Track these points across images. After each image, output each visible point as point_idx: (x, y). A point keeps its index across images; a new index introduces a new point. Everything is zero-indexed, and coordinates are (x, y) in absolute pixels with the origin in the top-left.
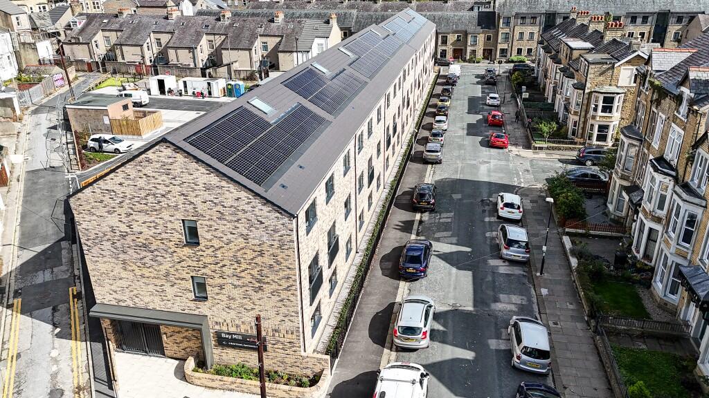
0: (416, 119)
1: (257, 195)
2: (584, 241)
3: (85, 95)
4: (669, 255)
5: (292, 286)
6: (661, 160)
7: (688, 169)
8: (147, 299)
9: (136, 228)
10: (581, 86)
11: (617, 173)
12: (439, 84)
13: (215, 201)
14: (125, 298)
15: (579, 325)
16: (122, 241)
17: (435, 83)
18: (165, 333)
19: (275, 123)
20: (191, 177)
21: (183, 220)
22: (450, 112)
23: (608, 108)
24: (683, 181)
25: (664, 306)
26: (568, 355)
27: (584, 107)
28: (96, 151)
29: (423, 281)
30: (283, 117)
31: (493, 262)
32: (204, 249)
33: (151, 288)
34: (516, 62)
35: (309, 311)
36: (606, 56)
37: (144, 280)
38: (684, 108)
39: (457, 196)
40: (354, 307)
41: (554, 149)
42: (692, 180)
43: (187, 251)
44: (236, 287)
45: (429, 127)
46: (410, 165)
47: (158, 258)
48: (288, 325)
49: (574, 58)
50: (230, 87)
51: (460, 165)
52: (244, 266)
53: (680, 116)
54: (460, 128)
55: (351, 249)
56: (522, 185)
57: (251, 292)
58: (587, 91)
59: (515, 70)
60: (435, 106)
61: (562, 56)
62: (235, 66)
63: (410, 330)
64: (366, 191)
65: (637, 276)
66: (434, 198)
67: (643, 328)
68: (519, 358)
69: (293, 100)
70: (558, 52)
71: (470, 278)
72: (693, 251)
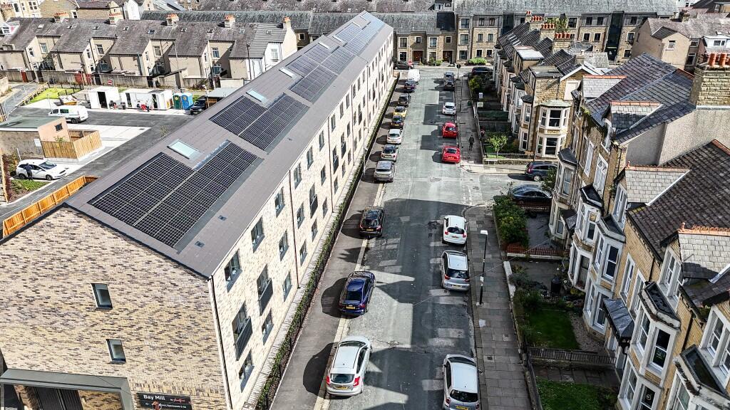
0: (371, 132)
1: (167, 258)
2: (524, 265)
3: (18, 110)
4: (595, 287)
5: (211, 346)
6: (590, 189)
7: (612, 202)
8: (61, 363)
9: (43, 293)
10: (529, 100)
11: (556, 196)
12: (398, 90)
13: (125, 265)
14: (38, 363)
15: (513, 359)
16: (29, 306)
17: (394, 89)
18: (84, 397)
19: (197, 168)
20: (96, 241)
21: (93, 285)
22: (406, 123)
23: (555, 122)
24: (608, 213)
25: (593, 335)
26: (499, 393)
27: (533, 121)
28: (26, 178)
29: (364, 318)
30: (207, 160)
31: (435, 292)
32: (118, 312)
33: (65, 352)
34: (476, 64)
35: (234, 366)
36: (553, 69)
37: (56, 345)
38: (607, 139)
39: (405, 219)
40: (291, 351)
41: (504, 163)
42: (615, 213)
43: (100, 314)
44: (154, 348)
45: (383, 141)
46: (362, 184)
47: (70, 322)
48: (211, 384)
49: (524, 69)
50: (177, 99)
51: (411, 184)
52: (161, 328)
53: (605, 148)
54: (414, 141)
55: (291, 286)
56: (471, 205)
57: (171, 353)
58: (535, 105)
59: (474, 74)
60: (391, 116)
61: (515, 65)
62: (184, 75)
63: (342, 378)
64: (308, 222)
65: (570, 304)
66: (380, 224)
67: (571, 360)
68: (448, 401)
69: (221, 138)
70: (511, 60)
71: (410, 312)
72: (616, 284)
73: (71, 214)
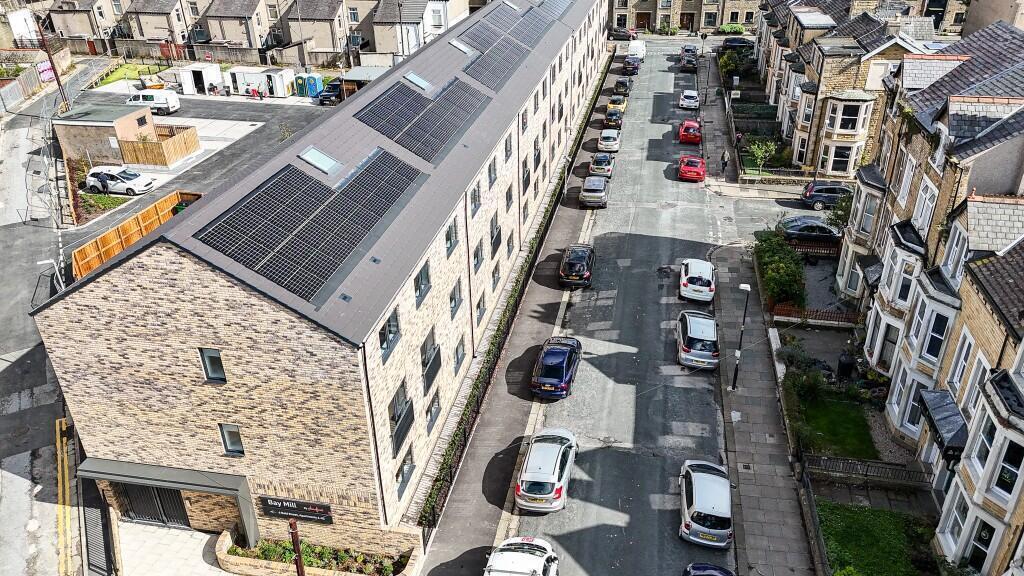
0: (574, 134)
1: (302, 316)
2: (799, 334)
4: (908, 371)
6: (906, 226)
7: (941, 247)
8: (158, 453)
9: (133, 359)
10: (812, 89)
11: (850, 233)
12: (614, 72)
13: (243, 324)
14: (126, 451)
15: (781, 470)
16: (115, 375)
17: (608, 70)
18: (188, 499)
19: (339, 188)
20: (205, 291)
21: (201, 350)
22: (626, 121)
23: (849, 123)
24: (934, 263)
25: (900, 441)
26: (760, 517)
27: (816, 121)
29: (566, 403)
30: (352, 175)
31: (667, 370)
32: (234, 389)
33: (163, 438)
34: (728, 33)
35: (390, 466)
36: (850, 42)
37: (151, 428)
38: (940, 155)
39: (624, 263)
40: (465, 446)
41: (770, 182)
42: (945, 264)
43: (210, 390)
44: (282, 439)
45: (593, 147)
46: (565, 213)
47: (170, 399)
48: (359, 490)
49: (805, 41)
50: (300, 81)
51: (632, 211)
52: (292, 413)
53: (934, 166)
54: (637, 147)
55: (464, 355)
56: (720, 243)
57: (304, 447)
58: (820, 97)
59: (725, 48)
60: (604, 109)
61: (790, 35)
62: (309, 47)
63: (537, 487)
64: (488, 265)
65: (866, 393)
66: (589, 269)
67: (866, 475)
68: (688, 526)
69: (370, 143)
70: (785, 28)
71: (632, 397)
72: (941, 368)
73: (171, 252)
